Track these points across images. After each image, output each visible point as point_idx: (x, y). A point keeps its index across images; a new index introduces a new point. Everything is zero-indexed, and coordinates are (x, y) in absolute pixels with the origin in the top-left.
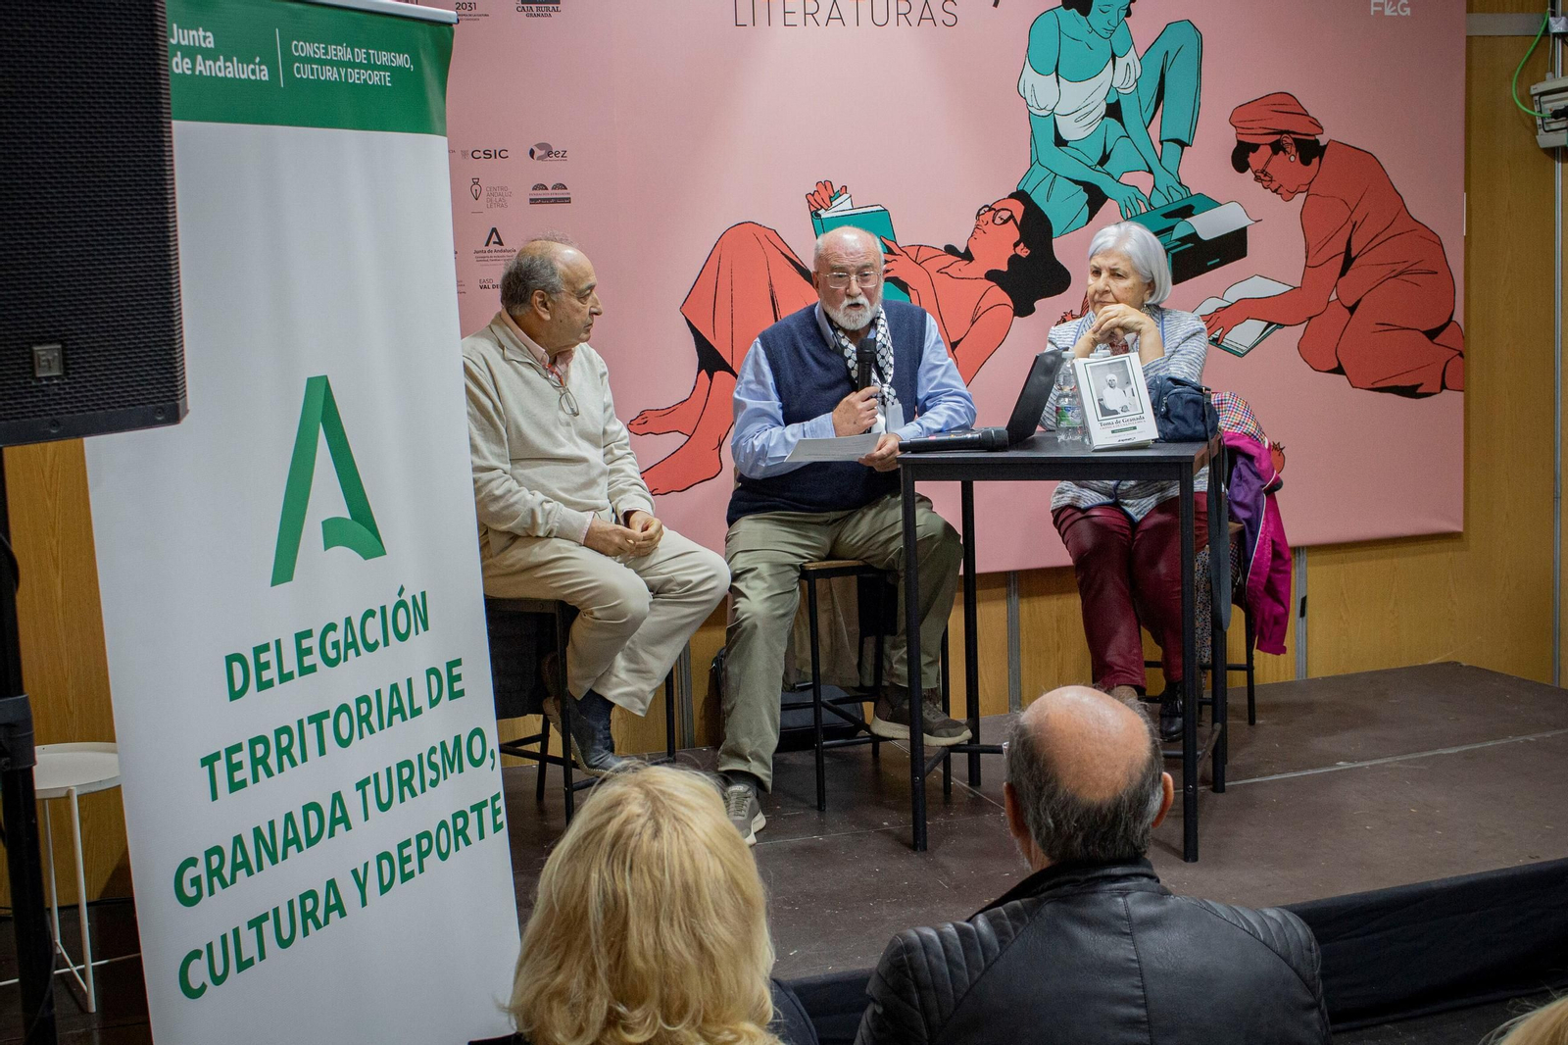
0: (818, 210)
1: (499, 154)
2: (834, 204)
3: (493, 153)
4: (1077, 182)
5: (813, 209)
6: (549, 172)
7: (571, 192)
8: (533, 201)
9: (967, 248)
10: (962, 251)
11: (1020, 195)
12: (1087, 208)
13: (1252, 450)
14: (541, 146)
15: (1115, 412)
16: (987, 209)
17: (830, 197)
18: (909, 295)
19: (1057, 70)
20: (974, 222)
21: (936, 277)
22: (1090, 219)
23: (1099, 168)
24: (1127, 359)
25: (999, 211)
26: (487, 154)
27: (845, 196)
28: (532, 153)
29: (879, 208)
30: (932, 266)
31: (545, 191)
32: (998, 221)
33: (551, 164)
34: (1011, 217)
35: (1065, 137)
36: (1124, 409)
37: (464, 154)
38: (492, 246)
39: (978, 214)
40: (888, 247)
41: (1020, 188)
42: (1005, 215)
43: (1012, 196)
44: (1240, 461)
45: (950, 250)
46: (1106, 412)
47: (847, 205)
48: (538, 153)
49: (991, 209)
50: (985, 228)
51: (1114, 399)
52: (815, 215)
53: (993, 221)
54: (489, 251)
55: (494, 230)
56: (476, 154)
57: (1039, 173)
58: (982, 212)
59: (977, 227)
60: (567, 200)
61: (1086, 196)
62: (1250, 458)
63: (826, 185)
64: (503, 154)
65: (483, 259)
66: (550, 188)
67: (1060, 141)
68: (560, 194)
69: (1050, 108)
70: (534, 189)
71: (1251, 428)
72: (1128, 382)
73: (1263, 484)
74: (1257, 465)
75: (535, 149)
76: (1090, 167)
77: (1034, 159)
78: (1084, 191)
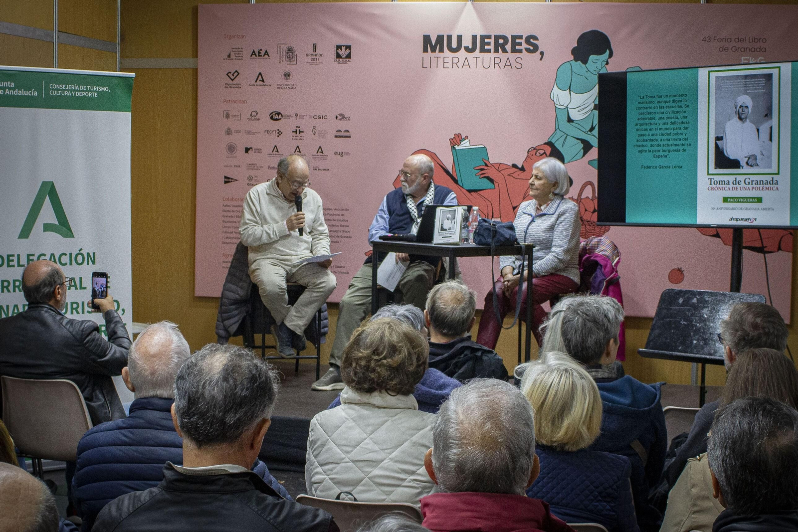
0: (454, 145)
1: (324, 117)
2: (462, 143)
3: (321, 117)
4: (578, 139)
5: (452, 145)
6: (342, 125)
7: (351, 133)
8: (336, 136)
9: (523, 166)
10: (520, 166)
11: (550, 144)
12: (582, 151)
13: (602, 263)
14: (340, 115)
15: (446, 230)
16: (533, 149)
17: (460, 140)
18: (494, 184)
19: (570, 88)
20: (526, 154)
21: (507, 177)
22: (584, 155)
23: (589, 133)
24: (457, 209)
25: (539, 150)
26: (319, 117)
27: (467, 140)
28: (337, 117)
29: (482, 146)
30: (506, 173)
31: (341, 133)
32: (538, 154)
33: (344, 122)
34: (545, 153)
35: (572, 118)
36: (450, 229)
37: (311, 117)
38: (319, 154)
39: (528, 151)
40: (485, 163)
41: (549, 140)
42: (542, 152)
43: (545, 144)
44: (599, 267)
45: (514, 166)
46: (442, 229)
47: (468, 144)
48: (339, 117)
49: (535, 149)
50: (532, 157)
51: (447, 224)
52: (453, 148)
53: (536, 154)
54: (318, 155)
55: (320, 147)
56: (315, 117)
57: (559, 134)
58: (530, 150)
59: (527, 156)
60: (349, 137)
61: (582, 145)
62: (601, 266)
63: (459, 135)
64: (326, 117)
65: (315, 158)
66: (343, 131)
67: (570, 120)
68: (347, 134)
69: (566, 105)
70: (337, 132)
71: (608, 253)
72: (454, 218)
73: (605, 278)
74: (603, 269)
75: (338, 116)
76: (585, 132)
77: (557, 128)
78: (581, 143)
